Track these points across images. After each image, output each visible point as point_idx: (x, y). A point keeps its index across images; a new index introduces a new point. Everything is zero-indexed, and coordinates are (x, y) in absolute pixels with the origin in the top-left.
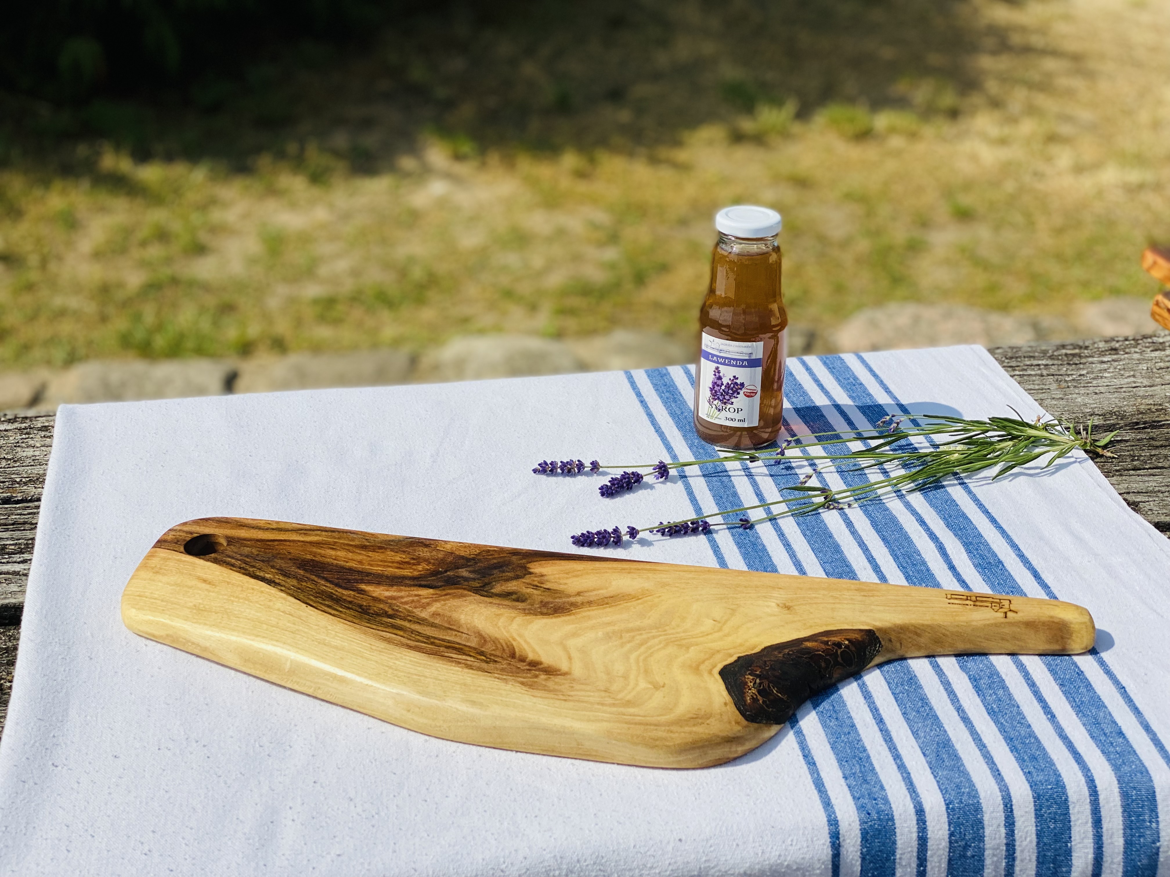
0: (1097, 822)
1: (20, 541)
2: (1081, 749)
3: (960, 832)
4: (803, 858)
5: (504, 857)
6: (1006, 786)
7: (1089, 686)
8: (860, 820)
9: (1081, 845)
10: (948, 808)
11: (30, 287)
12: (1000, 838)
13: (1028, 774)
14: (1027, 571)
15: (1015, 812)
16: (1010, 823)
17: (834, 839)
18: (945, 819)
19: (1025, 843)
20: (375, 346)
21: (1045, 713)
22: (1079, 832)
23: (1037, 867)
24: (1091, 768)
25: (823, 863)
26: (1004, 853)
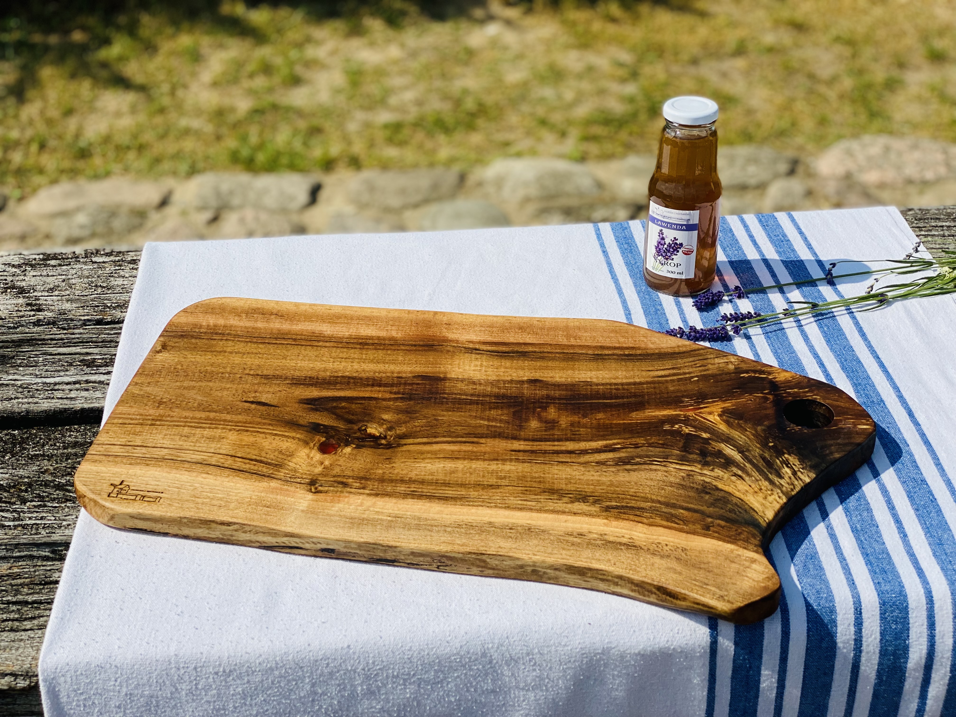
0: (932, 625)
1: (106, 356)
2: (924, 565)
4: (686, 644)
5: (450, 631)
6: (858, 593)
7: (939, 511)
9: (917, 643)
11: (162, 111)
12: (850, 635)
13: (877, 585)
14: (904, 410)
15: (863, 614)
16: (859, 623)
19: (870, 640)
20: (432, 165)
21: (899, 533)
22: (916, 632)
23: (880, 658)
24: (930, 582)
25: (703, 648)
26: (852, 646)
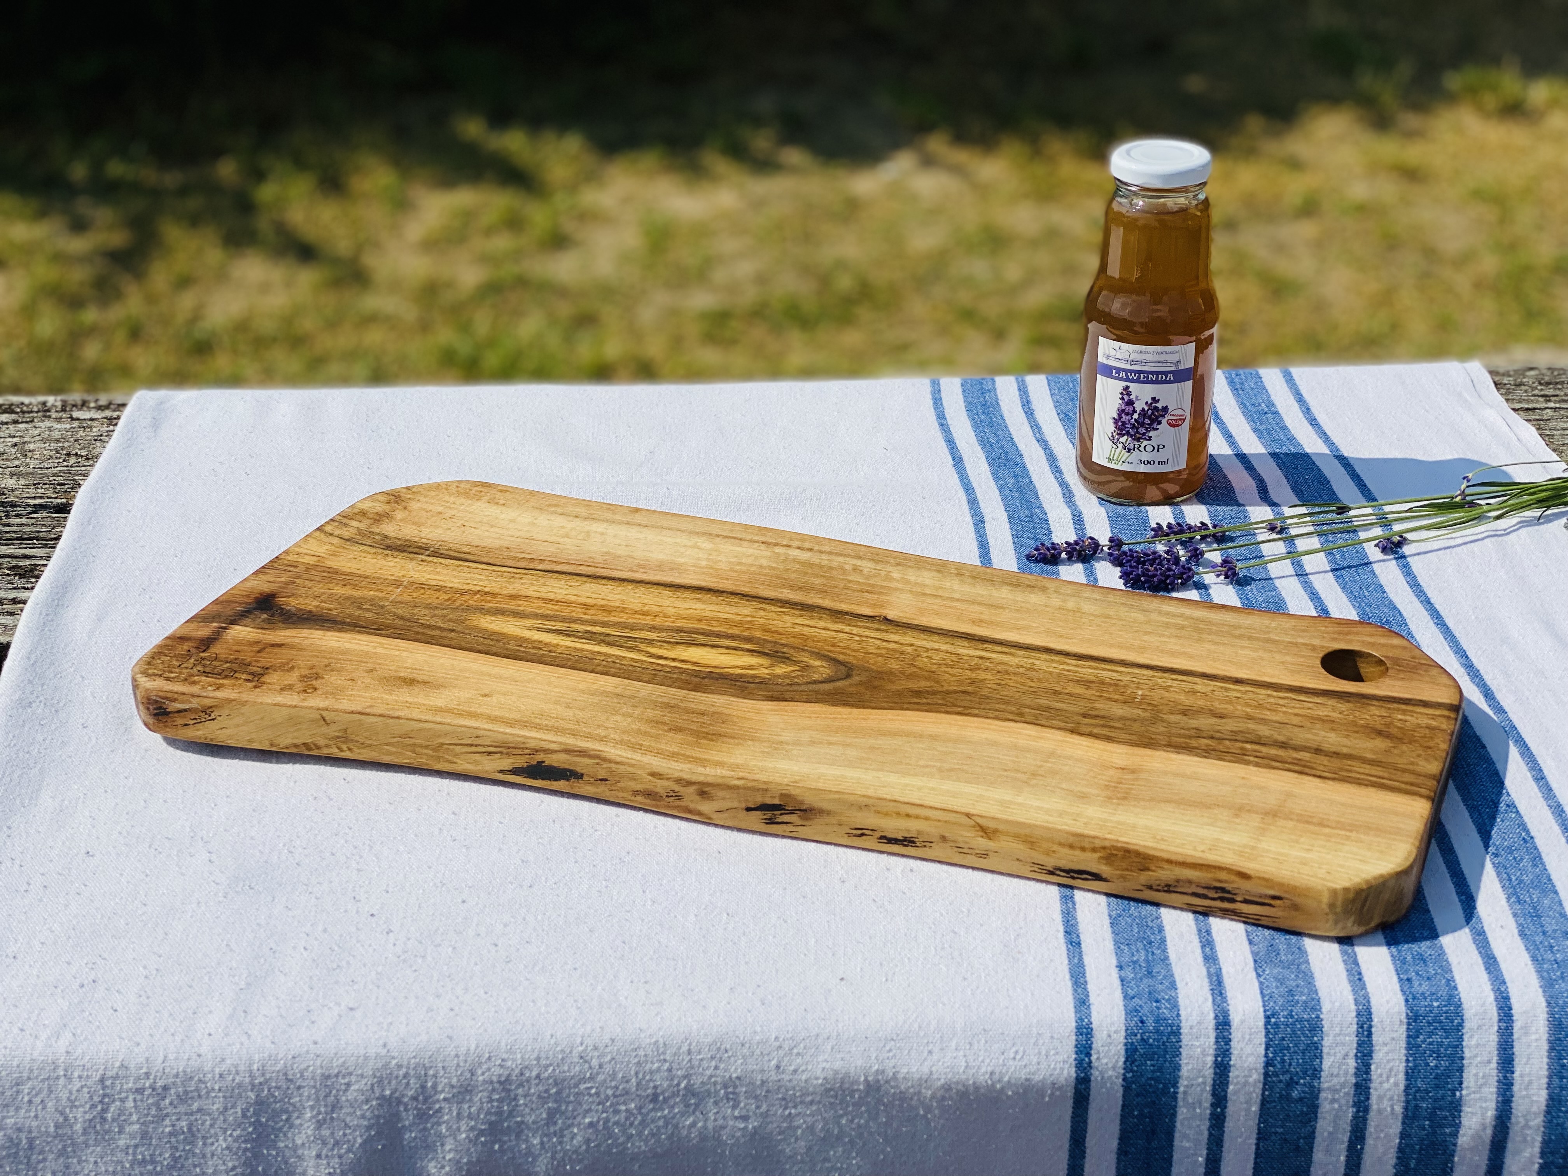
0: (1507, 1062)
2: (1500, 952)
3: (1283, 1061)
6: (1367, 997)
8: (1127, 1030)
9: (1477, 1096)
10: (1267, 1023)
12: (1346, 1075)
15: (1374, 1037)
16: (1365, 1052)
17: (1083, 1056)
18: (1260, 1038)
19: (1386, 1086)
22: (1475, 1075)
24: (1507, 980)
